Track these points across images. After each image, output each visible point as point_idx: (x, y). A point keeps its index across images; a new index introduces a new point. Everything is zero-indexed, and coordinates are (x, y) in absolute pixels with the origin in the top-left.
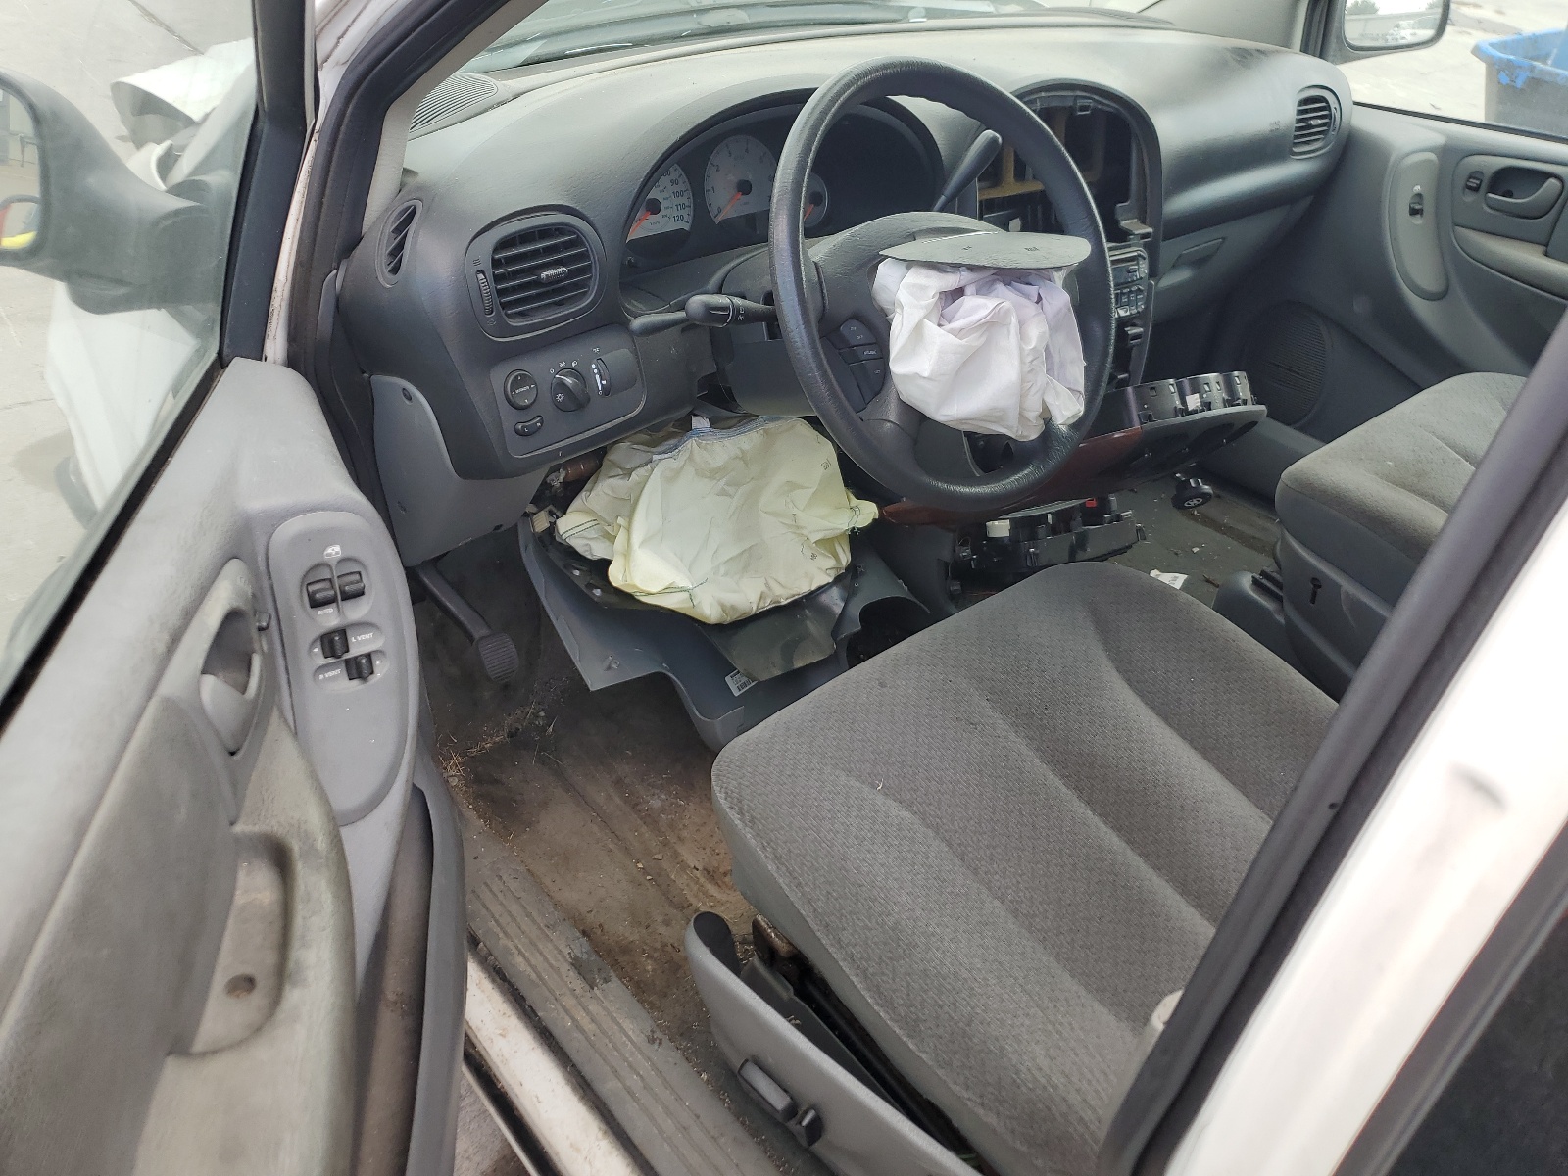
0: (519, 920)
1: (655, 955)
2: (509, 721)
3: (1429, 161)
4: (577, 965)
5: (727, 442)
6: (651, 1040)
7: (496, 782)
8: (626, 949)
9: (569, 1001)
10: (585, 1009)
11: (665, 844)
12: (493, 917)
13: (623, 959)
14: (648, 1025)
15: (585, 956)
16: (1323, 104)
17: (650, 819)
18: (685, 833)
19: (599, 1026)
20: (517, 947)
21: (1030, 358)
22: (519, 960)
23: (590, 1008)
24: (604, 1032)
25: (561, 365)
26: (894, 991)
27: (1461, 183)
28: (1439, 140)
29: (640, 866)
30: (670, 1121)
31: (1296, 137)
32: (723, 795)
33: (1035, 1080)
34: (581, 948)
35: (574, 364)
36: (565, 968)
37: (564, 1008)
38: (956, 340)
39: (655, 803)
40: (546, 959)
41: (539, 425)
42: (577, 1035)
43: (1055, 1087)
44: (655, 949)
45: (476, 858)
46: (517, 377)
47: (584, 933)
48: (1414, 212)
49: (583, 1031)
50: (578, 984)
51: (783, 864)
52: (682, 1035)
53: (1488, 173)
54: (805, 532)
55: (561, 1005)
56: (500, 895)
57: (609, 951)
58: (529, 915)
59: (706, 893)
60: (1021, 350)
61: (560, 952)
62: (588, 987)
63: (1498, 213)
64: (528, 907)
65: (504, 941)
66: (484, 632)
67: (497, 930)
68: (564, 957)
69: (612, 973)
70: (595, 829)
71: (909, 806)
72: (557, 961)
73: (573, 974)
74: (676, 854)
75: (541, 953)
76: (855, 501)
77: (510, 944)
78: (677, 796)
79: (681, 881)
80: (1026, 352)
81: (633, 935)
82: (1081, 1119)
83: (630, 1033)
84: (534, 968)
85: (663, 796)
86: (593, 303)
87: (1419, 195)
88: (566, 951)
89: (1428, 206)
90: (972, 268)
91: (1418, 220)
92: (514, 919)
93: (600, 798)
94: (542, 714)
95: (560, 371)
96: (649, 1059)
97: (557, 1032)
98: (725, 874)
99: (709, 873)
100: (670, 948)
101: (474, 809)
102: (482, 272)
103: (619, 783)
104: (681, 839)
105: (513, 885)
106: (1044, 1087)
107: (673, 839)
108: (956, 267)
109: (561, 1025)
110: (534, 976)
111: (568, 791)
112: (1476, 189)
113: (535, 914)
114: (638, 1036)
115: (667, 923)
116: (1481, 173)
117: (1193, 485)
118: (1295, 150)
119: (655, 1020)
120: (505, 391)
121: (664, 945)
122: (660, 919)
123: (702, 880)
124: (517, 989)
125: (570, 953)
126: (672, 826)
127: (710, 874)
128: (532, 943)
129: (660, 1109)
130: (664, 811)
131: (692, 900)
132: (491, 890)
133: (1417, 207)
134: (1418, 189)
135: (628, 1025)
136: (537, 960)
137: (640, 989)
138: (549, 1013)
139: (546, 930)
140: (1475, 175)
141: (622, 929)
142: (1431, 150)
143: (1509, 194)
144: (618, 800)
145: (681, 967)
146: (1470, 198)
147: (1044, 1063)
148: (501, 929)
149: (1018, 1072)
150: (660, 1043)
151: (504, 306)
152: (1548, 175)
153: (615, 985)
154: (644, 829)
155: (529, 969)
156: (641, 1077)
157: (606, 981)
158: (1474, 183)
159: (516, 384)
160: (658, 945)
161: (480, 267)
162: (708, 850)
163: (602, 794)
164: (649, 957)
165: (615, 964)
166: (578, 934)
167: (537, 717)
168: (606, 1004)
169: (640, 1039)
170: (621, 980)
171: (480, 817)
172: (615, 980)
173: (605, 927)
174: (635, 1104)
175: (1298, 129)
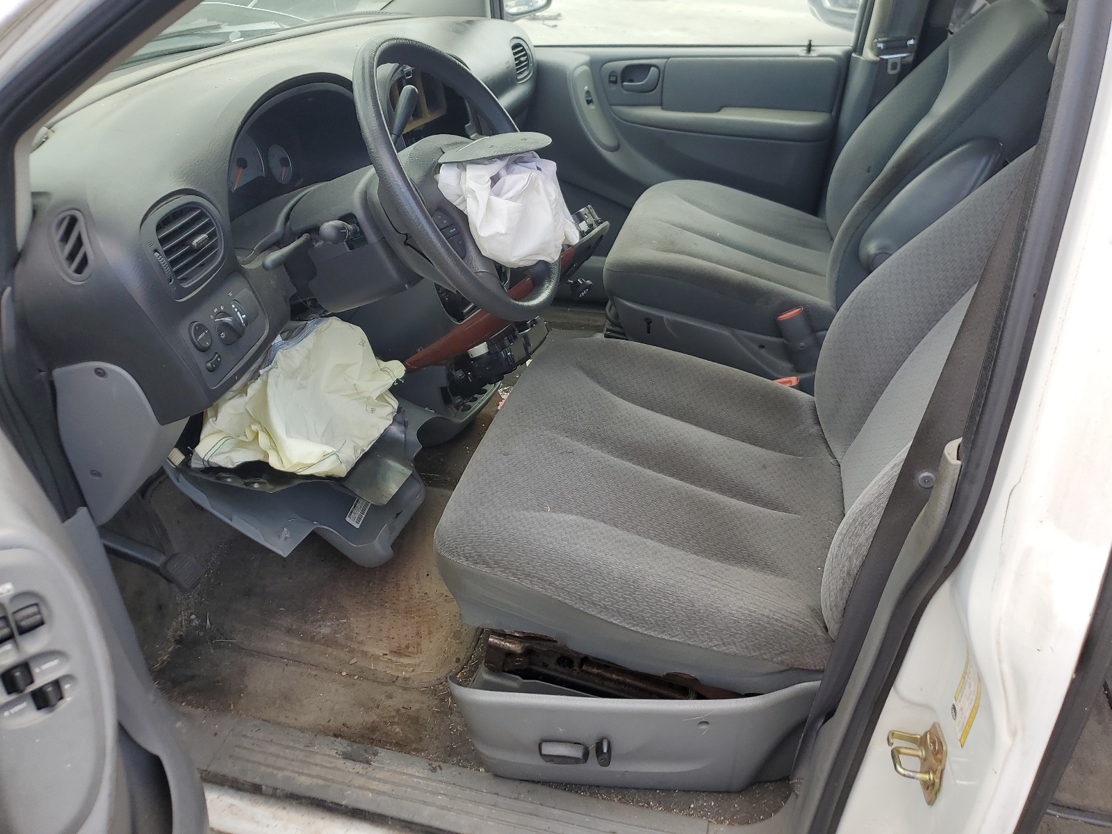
0: (281, 754)
1: (396, 720)
2: (170, 633)
3: (586, 71)
4: (347, 756)
5: (297, 347)
6: (434, 770)
7: (193, 677)
8: (373, 728)
9: (360, 781)
10: (375, 779)
11: (352, 651)
12: (260, 764)
13: (376, 736)
14: (425, 763)
15: (349, 748)
16: (521, 48)
17: (329, 642)
18: (360, 638)
19: (393, 783)
20: (296, 772)
21: (555, 205)
22: (303, 779)
23: (377, 776)
24: (399, 785)
25: (215, 311)
26: (642, 611)
27: (607, 81)
28: (586, 58)
29: (344, 674)
30: (481, 807)
31: (518, 69)
32: (464, 559)
33: (743, 614)
34: (342, 745)
35: (222, 308)
36: (341, 763)
37: (360, 788)
38: (512, 204)
39: (325, 630)
40: (323, 766)
41: (219, 359)
42: (381, 798)
43: (755, 612)
44: (394, 717)
45: (216, 734)
46: (195, 327)
47: (336, 736)
48: (589, 102)
49: (384, 793)
50: (359, 767)
51: (535, 577)
52: (449, 756)
53: (619, 72)
54: (366, 394)
55: (356, 787)
56: (255, 748)
57: (362, 736)
58: (288, 747)
59: (403, 665)
60: (549, 200)
61: (329, 755)
62: (366, 766)
63: (630, 93)
64: (282, 743)
65: (280, 775)
66: (162, 559)
67: (270, 770)
68: (335, 757)
69: (376, 748)
70: (294, 668)
71: (571, 512)
72: (331, 762)
73: (349, 764)
74: (365, 654)
75: (316, 765)
76: (383, 364)
77: (287, 773)
78: (337, 619)
79: (381, 667)
80: (552, 202)
81: (372, 717)
82: (777, 620)
83: (417, 774)
84: (318, 777)
85: (329, 624)
86: (223, 258)
87: (588, 92)
88: (333, 753)
89: (594, 97)
90: (501, 157)
91: (592, 107)
92: (278, 756)
93: (282, 648)
94: (193, 617)
95: (216, 316)
96: (441, 781)
97: (363, 806)
98: (407, 647)
99: (396, 652)
100: (403, 711)
101: (188, 704)
102: (156, 251)
103: (289, 631)
104: (361, 643)
105: (261, 735)
106: (750, 615)
107: (355, 646)
108: (491, 159)
109: (364, 801)
110: (321, 782)
111: (252, 655)
112: (615, 82)
113: (291, 744)
114: (423, 773)
115: (390, 697)
116: (614, 72)
117: (581, 282)
118: (519, 77)
119: (426, 757)
120: (192, 340)
121: (398, 711)
122: (383, 697)
123: (394, 659)
124: (314, 798)
125: (336, 753)
126: (348, 638)
127: (398, 653)
128: (303, 762)
129: (470, 805)
130: (336, 632)
131: (396, 674)
132: (245, 748)
133: (590, 99)
134: (586, 88)
135: (410, 771)
136: (316, 771)
137: (401, 746)
138: (352, 798)
139: (308, 749)
140: (612, 74)
141: (360, 718)
142: (583, 64)
143: (631, 81)
144: (297, 642)
145: (418, 718)
146: (614, 87)
147: (741, 603)
148: (273, 767)
149: (733, 615)
150: (441, 768)
151: (178, 272)
152: (649, 67)
153: (383, 753)
154: (330, 650)
155: (315, 781)
156: (444, 794)
157: (375, 754)
158: (613, 79)
159: (197, 333)
160: (393, 713)
161: (154, 247)
162: (385, 640)
163: (280, 644)
164: (392, 724)
165: (372, 741)
166: (333, 738)
167: (191, 621)
168: (387, 767)
169: (426, 773)
170: (384, 748)
171: (197, 708)
172: (380, 750)
173: (348, 723)
174: (452, 813)
175: (517, 65)
